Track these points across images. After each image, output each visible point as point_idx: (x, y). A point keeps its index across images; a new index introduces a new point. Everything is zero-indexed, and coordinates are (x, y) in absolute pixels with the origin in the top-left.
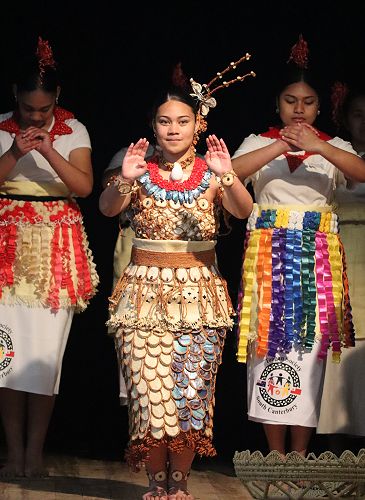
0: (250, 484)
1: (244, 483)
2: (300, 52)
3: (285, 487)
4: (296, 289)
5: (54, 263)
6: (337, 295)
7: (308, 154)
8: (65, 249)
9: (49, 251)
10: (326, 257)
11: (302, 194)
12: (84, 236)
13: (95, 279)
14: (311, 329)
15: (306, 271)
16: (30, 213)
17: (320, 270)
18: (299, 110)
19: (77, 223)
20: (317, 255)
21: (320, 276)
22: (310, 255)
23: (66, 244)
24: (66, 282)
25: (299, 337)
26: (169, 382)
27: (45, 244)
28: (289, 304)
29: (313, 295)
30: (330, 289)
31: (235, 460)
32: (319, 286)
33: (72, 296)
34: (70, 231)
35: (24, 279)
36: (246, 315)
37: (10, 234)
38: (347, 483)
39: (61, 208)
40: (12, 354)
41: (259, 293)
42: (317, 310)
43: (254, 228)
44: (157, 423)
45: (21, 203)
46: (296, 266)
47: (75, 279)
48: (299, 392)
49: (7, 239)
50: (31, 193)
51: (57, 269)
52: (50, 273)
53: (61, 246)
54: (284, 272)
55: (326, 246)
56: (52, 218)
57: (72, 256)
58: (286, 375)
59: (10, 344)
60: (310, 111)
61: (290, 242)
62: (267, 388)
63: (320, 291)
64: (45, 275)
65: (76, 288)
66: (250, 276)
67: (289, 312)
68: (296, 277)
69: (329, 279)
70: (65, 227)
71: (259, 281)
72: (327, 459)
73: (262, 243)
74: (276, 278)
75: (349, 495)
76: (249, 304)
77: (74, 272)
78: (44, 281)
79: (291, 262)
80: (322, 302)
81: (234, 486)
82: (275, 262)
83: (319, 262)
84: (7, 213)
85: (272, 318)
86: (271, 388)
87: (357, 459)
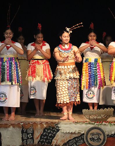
0: (86, 116)
1: (85, 116)
2: (92, 26)
3: (93, 116)
4: (93, 74)
5: (44, 73)
6: (102, 76)
7: (95, 46)
8: (46, 70)
9: (43, 70)
10: (99, 68)
11: (94, 55)
12: (50, 67)
13: (52, 76)
14: (97, 83)
15: (95, 71)
16: (38, 62)
17: (98, 70)
18: (93, 38)
19: (48, 64)
20: (97, 67)
21: (98, 72)
22: (96, 67)
23: (46, 68)
24: (46, 76)
25: (94, 84)
26: (67, 92)
27: (42, 69)
28: (92, 78)
29: (97, 76)
30: (100, 74)
31: (83, 111)
32: (98, 74)
33: (48, 79)
34: (47, 66)
35: (38, 76)
36: (83, 80)
37: (34, 67)
38: (106, 115)
39: (45, 61)
40: (36, 92)
41: (86, 76)
42: (98, 79)
43: (84, 62)
44: (65, 100)
45: (36, 61)
46: (93, 70)
47: (48, 76)
48: (94, 96)
49: (34, 68)
50: (39, 59)
51: (44, 74)
52: (43, 75)
53: (45, 69)
54: (91, 71)
55: (99, 65)
56: (43, 64)
57: (47, 71)
58: (92, 93)
59: (35, 90)
60: (95, 38)
61: (92, 65)
62: (88, 95)
63: (98, 75)
64: (42, 75)
65: (48, 77)
66: (84, 72)
67: (92, 79)
68: (93, 72)
69: (100, 72)
70: (45, 65)
71: (86, 73)
72: (101, 110)
73: (86, 65)
74: (89, 72)
75: (106, 117)
76: (84, 78)
77: (48, 74)
78: (42, 76)
79: (92, 69)
80: (99, 77)
81: (83, 116)
82: (89, 69)
83: (98, 69)
84: (34, 63)
85: (89, 81)
86: (89, 95)
87: (107, 110)
